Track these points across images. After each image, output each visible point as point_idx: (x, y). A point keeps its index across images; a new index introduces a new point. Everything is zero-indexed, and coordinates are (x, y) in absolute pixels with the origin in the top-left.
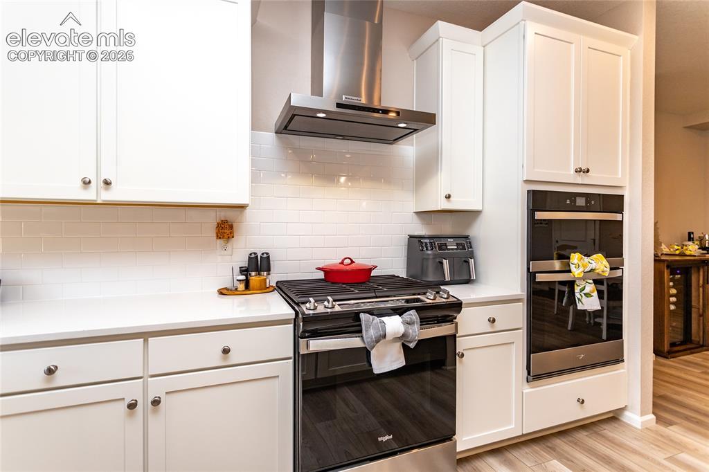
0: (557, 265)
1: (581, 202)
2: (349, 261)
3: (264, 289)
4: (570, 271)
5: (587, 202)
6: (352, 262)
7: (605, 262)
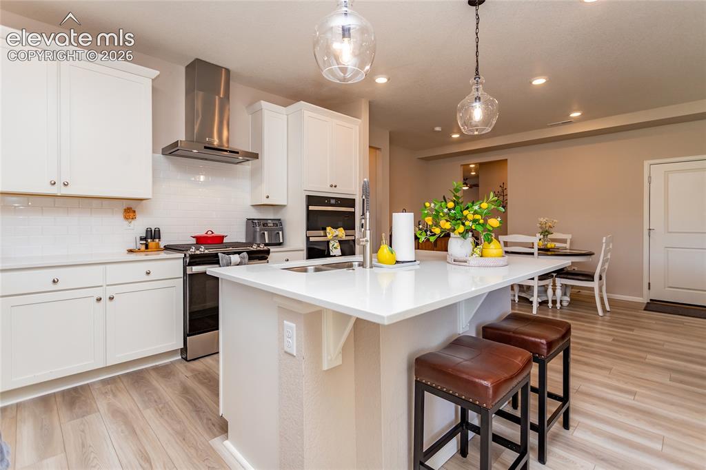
0: (322, 233)
1: (333, 202)
2: (210, 233)
3: (158, 249)
4: (326, 236)
5: (336, 202)
6: (213, 233)
7: (343, 231)
